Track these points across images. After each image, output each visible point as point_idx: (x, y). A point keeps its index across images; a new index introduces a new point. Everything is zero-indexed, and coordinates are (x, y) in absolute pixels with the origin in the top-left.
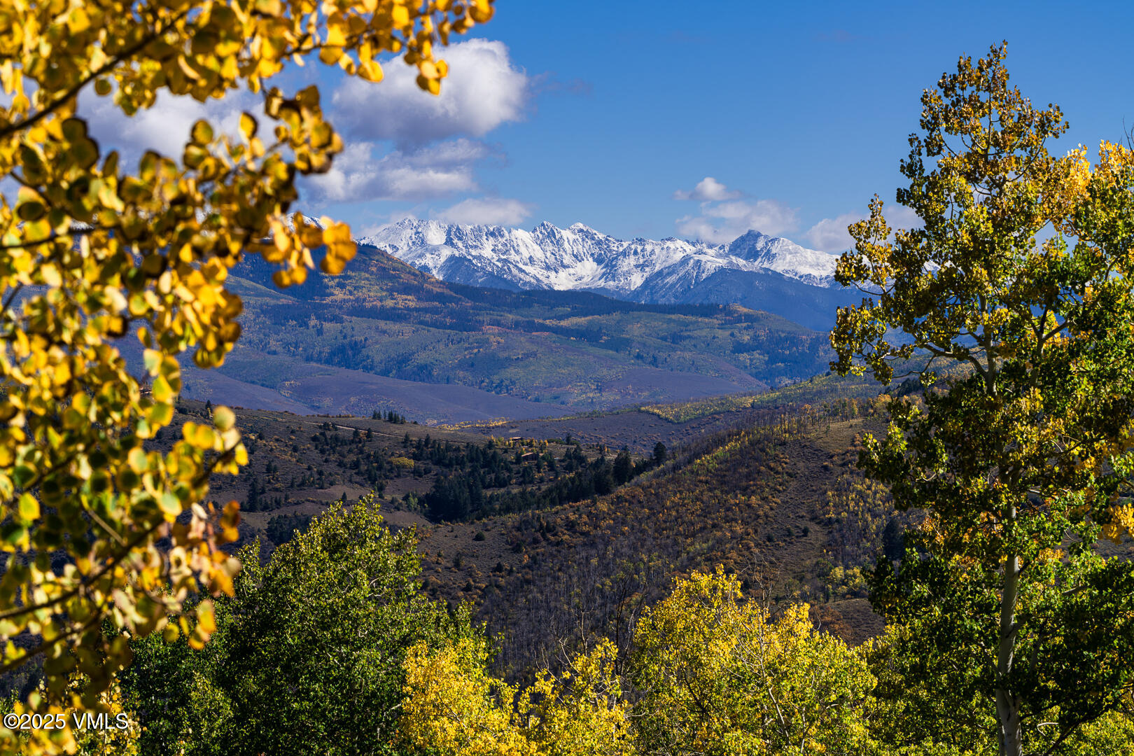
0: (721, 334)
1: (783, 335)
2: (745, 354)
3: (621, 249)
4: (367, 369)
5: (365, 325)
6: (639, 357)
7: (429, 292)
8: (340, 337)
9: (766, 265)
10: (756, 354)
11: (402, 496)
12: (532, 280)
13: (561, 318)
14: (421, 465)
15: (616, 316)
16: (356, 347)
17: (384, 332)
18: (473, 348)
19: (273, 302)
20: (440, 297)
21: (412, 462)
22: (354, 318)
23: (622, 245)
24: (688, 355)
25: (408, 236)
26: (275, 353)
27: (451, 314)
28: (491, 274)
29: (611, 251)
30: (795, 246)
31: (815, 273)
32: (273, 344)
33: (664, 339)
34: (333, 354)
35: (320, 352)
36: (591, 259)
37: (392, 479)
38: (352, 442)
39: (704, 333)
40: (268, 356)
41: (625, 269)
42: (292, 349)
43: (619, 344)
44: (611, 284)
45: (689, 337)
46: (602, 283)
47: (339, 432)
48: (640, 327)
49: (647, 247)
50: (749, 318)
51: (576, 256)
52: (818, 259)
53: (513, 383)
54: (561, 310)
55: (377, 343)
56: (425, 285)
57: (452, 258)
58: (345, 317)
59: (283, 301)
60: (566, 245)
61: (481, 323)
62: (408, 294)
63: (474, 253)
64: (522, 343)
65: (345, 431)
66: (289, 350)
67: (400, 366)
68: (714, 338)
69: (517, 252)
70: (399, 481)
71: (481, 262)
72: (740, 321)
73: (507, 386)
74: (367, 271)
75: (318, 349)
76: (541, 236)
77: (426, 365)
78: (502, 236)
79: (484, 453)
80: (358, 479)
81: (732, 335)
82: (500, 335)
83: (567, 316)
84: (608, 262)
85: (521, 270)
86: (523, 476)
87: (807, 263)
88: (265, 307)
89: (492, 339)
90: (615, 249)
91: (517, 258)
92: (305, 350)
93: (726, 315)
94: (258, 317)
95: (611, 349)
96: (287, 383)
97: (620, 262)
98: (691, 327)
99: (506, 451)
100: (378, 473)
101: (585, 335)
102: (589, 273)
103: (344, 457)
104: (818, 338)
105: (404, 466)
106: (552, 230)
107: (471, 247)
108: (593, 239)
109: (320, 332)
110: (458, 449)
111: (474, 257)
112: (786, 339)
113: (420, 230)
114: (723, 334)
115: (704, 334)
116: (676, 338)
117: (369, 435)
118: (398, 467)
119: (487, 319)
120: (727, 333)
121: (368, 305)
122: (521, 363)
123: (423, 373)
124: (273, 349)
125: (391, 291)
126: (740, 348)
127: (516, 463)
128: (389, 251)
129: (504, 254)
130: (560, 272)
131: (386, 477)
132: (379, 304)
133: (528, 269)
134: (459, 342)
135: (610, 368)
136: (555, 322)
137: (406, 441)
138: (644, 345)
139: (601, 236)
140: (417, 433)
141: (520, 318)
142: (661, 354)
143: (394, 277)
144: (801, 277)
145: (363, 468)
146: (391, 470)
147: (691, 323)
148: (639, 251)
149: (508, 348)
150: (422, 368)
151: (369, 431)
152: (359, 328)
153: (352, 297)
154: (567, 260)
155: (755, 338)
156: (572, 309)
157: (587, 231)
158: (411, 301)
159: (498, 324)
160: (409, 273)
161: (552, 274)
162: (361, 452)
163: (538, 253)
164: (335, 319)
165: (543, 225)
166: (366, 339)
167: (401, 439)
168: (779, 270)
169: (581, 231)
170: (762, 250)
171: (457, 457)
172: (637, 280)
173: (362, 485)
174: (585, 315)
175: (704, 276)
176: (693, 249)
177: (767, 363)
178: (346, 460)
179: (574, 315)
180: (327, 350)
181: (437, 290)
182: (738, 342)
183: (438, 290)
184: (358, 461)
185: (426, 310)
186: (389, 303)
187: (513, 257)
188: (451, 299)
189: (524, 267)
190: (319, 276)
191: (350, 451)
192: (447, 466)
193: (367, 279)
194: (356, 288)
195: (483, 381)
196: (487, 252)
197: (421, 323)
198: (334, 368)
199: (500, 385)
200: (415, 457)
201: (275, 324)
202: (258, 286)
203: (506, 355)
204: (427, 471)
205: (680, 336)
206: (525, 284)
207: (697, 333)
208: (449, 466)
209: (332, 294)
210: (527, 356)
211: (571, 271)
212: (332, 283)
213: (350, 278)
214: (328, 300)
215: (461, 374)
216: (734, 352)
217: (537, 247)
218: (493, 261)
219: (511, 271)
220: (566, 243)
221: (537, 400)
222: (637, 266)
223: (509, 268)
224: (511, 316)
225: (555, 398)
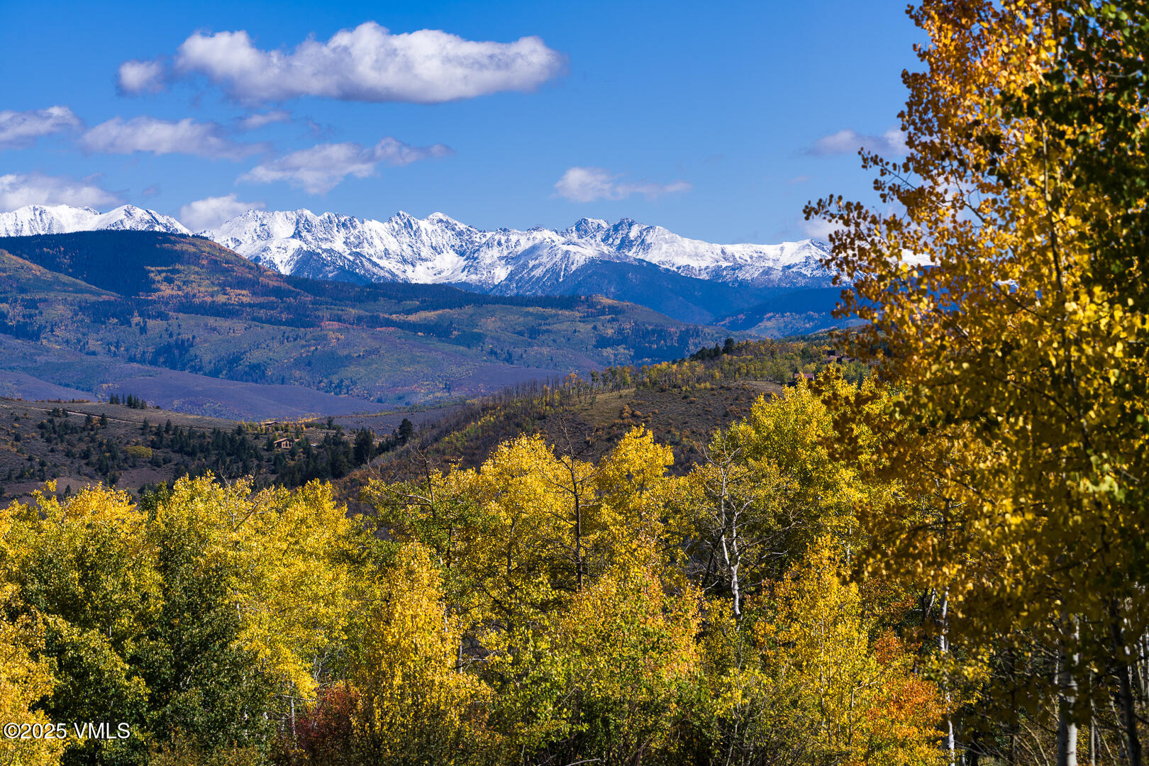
0: (583, 327)
1: (650, 328)
2: (609, 349)
3: (484, 240)
4: (196, 370)
5: (192, 323)
6: (492, 352)
7: (265, 286)
8: (166, 336)
9: (640, 256)
10: (621, 349)
11: (136, 489)
12: (387, 275)
13: (409, 312)
14: (160, 454)
15: (469, 309)
16: (184, 346)
17: (215, 329)
18: (309, 346)
19: (93, 298)
20: (277, 292)
21: (150, 451)
22: (181, 315)
23: (485, 236)
24: (545, 350)
25: (252, 229)
26: (94, 353)
27: (288, 308)
28: (342, 268)
29: (472, 242)
30: (671, 235)
31: (695, 264)
32: (93, 344)
33: (521, 333)
34: (158, 353)
35: (144, 352)
36: (451, 252)
37: (126, 469)
38: (84, 429)
39: (564, 326)
40: (85, 357)
41: (488, 261)
42: (113, 349)
43: (472, 339)
44: (474, 278)
45: (548, 331)
46: (463, 277)
47: (69, 419)
48: (495, 321)
49: (511, 237)
50: (612, 309)
51: (434, 248)
52: (696, 248)
53: (354, 383)
54: (409, 304)
55: (205, 341)
56: (261, 279)
57: (300, 250)
58: (171, 313)
59: (105, 298)
60: (424, 237)
61: (321, 319)
62: (242, 288)
63: (324, 247)
64: (363, 339)
65: (77, 417)
66: (109, 350)
67: (231, 366)
68: (575, 331)
69: (371, 244)
70: (134, 472)
71: (331, 256)
72: (603, 314)
73: (347, 387)
74: (197, 265)
75: (141, 348)
76: (396, 226)
77: (259, 365)
78: (355, 228)
79: (232, 440)
80: (89, 470)
81: (595, 328)
82: (339, 330)
83: (416, 310)
84: (469, 254)
85: (375, 264)
86: (275, 464)
87: (685, 253)
88: (84, 304)
89: (331, 334)
90: (478, 240)
91: (372, 251)
92: (127, 350)
93: (589, 307)
94: (76, 315)
95: (461, 344)
96: (105, 386)
97: (482, 254)
98: (550, 320)
99: (257, 437)
100: (110, 463)
101: (434, 330)
102: (449, 266)
103: (73, 446)
104: (687, 330)
105: (140, 456)
106: (408, 221)
107: (321, 240)
108: (453, 229)
109: (143, 330)
110: (203, 436)
111: (325, 251)
112: (653, 332)
113: (265, 222)
114: (584, 328)
115: (564, 328)
116: (534, 333)
117: (103, 420)
118: (133, 456)
119: (327, 314)
120: (590, 326)
121: (197, 301)
122: (362, 361)
123: (256, 373)
124: (92, 349)
125: (223, 286)
126: (603, 342)
127: (267, 450)
128: (232, 245)
129: (356, 247)
130: (418, 265)
131: (120, 468)
132: (209, 299)
133: (383, 263)
134: (295, 340)
135: (459, 365)
136: (402, 317)
137: (145, 427)
138: (498, 340)
139: (461, 226)
140: (157, 416)
141: (362, 313)
142: (516, 349)
143: (227, 270)
144: (679, 268)
145: (94, 458)
146: (126, 460)
147: (552, 316)
148: (503, 242)
149: (348, 344)
150: (254, 367)
151: (103, 416)
152: (187, 326)
153: (180, 293)
154: (425, 252)
155: (620, 331)
156: (422, 302)
157: (447, 222)
158: (245, 296)
159: (339, 320)
160: (244, 265)
161: (409, 268)
162: (93, 440)
163: (393, 246)
164: (161, 316)
165: (398, 215)
166: (194, 337)
167: (140, 425)
168: (654, 261)
169: (441, 221)
170: (636, 240)
171: (201, 445)
172: (501, 274)
173: (92, 477)
174: (435, 309)
175: (574, 268)
176: (563, 239)
177: (632, 358)
178: (74, 450)
179: (424, 309)
180: (151, 349)
181: (273, 283)
182: (601, 336)
183: (276, 284)
184: (89, 450)
185: (261, 306)
186: (221, 299)
187: (366, 250)
188: (288, 293)
189: (378, 261)
190: (144, 269)
191: (80, 440)
192: (189, 454)
193: (197, 273)
194: (185, 283)
195: (321, 382)
196: (339, 246)
197: (254, 319)
198: (159, 369)
199: (339, 386)
200: (154, 445)
201: (94, 322)
202: (78, 281)
203: (345, 352)
204: (166, 461)
205: (539, 330)
206: (379, 278)
207: (557, 327)
208: (192, 454)
209: (159, 290)
210: (369, 353)
211: (430, 264)
212: (158, 278)
213: (178, 272)
214: (154, 296)
215: (297, 373)
216: (596, 347)
217: (392, 239)
218: (346, 255)
219: (363, 266)
220: (424, 234)
221: (380, 401)
222: (501, 258)
223: (361, 262)
224: (353, 311)
225: (400, 398)
